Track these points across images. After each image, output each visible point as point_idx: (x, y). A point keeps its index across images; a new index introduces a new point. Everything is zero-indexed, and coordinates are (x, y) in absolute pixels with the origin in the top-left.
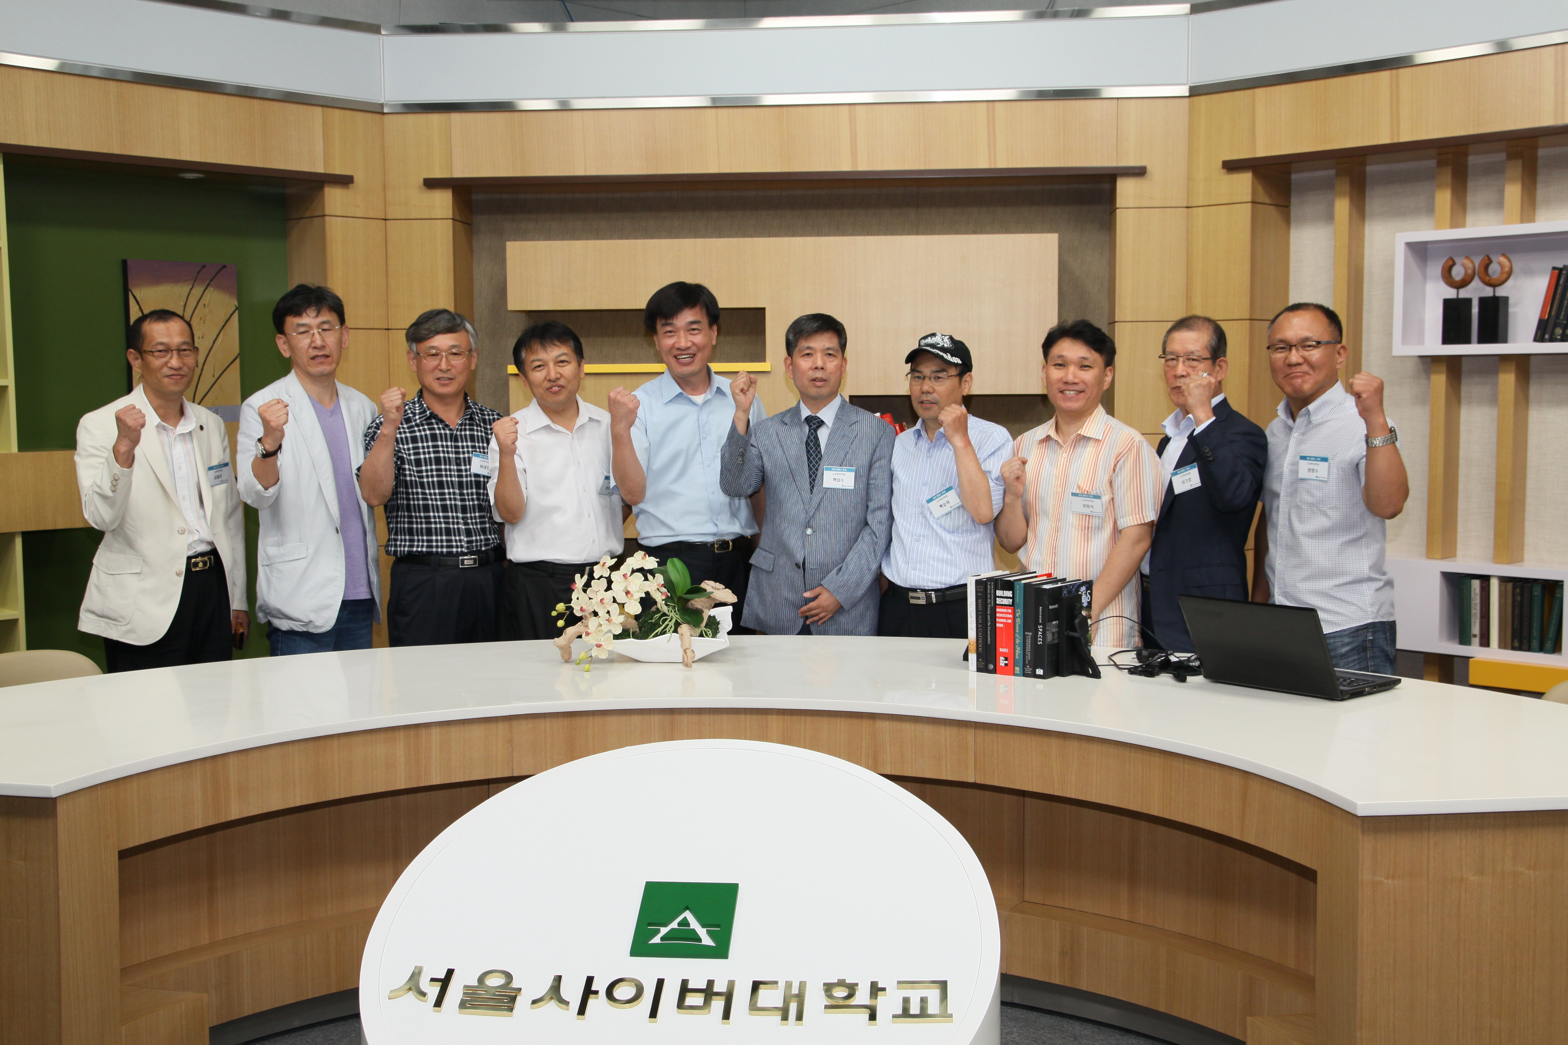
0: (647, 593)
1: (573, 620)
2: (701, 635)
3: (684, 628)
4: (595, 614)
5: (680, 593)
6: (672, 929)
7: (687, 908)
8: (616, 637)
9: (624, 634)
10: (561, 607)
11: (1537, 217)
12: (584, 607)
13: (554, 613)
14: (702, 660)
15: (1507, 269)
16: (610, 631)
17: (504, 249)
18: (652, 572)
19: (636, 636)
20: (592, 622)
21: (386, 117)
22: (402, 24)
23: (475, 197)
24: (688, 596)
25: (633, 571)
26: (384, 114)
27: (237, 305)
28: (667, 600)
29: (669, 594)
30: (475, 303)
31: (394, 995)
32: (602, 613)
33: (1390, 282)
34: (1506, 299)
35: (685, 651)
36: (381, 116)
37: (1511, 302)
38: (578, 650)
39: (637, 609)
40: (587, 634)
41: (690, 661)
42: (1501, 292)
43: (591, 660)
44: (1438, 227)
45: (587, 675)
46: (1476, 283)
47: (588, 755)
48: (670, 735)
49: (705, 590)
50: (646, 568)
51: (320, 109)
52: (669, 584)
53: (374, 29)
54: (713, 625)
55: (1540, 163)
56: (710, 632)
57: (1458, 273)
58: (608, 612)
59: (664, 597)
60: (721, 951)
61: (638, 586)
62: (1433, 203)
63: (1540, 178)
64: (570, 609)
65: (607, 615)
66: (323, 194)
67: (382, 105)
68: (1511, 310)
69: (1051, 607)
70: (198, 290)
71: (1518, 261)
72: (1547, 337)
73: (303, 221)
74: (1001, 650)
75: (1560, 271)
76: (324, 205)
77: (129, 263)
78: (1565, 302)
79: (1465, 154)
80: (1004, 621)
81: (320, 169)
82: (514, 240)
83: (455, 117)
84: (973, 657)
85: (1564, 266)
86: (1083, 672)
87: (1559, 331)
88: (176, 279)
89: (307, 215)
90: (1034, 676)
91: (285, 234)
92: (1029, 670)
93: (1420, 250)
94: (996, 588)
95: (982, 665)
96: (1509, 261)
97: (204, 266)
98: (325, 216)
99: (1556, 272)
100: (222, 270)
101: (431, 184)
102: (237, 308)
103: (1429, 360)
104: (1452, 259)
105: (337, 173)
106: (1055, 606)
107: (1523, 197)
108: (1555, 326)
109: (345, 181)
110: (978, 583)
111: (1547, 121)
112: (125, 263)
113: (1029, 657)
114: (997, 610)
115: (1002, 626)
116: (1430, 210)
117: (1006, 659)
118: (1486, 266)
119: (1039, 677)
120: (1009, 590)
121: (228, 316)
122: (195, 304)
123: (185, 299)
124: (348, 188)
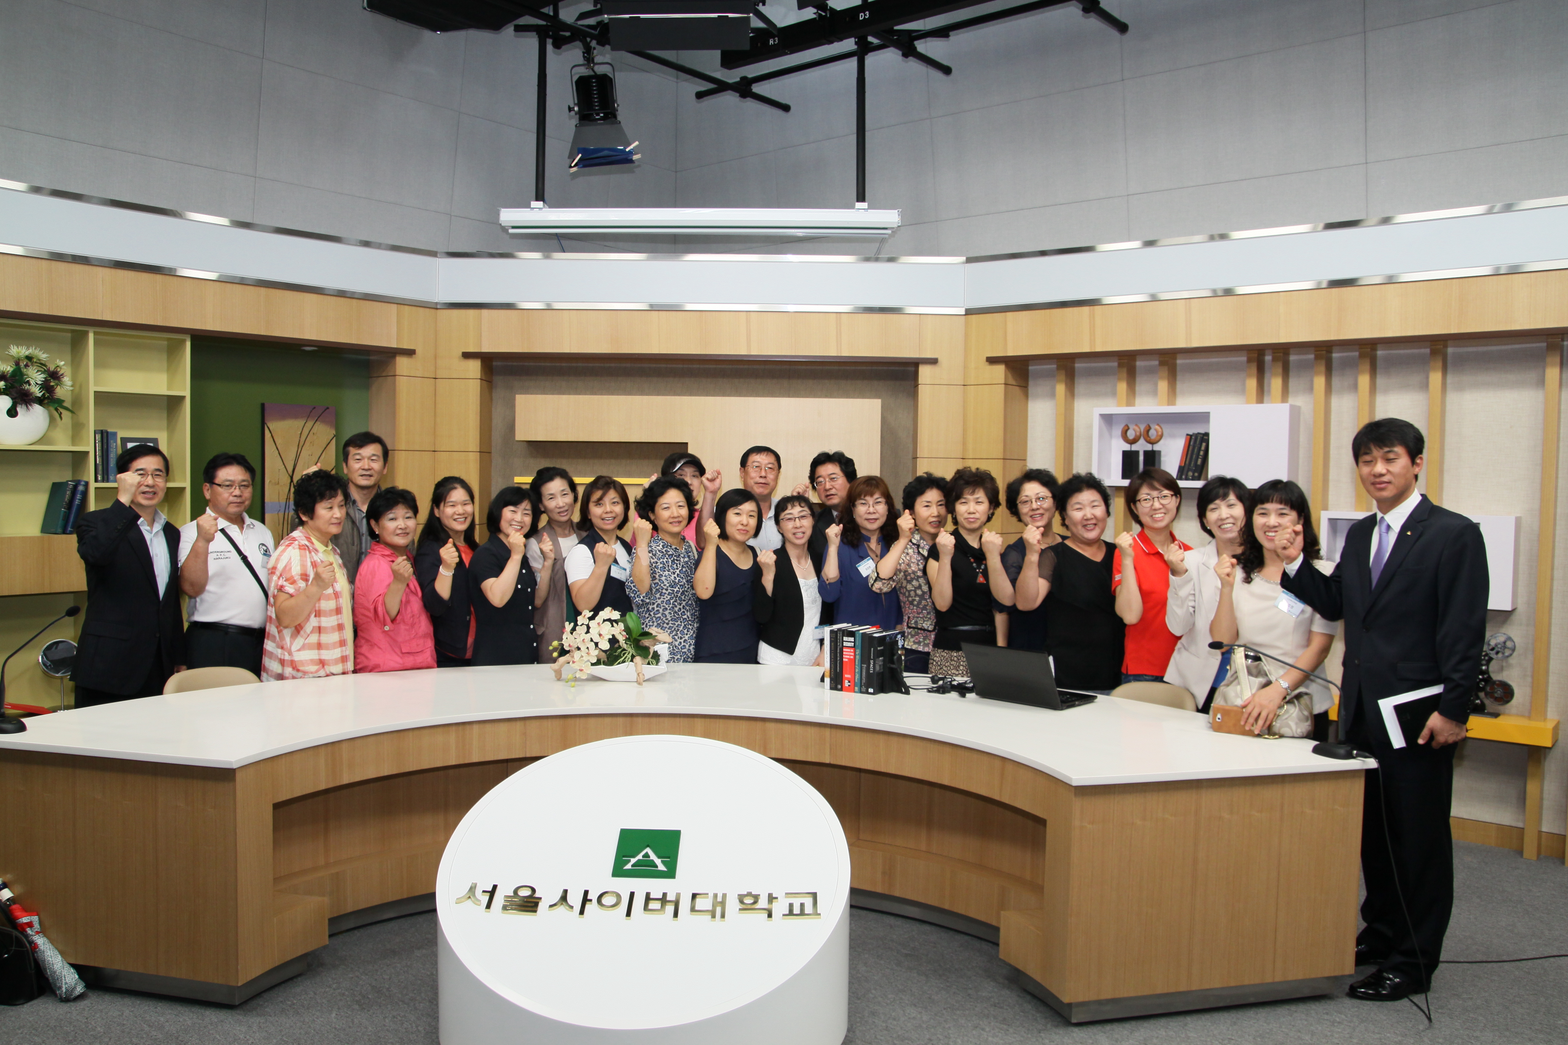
0: (613, 636)
1: (563, 652)
2: (649, 664)
3: (638, 659)
4: (579, 649)
5: (634, 636)
6: (639, 860)
7: (648, 846)
8: (593, 664)
9: (598, 663)
10: (555, 643)
11: (1176, 402)
12: (571, 644)
13: (551, 648)
14: (648, 680)
15: (1160, 433)
16: (588, 661)
17: (514, 399)
18: (616, 621)
19: (605, 664)
20: (577, 654)
21: (439, 311)
22: (450, 251)
23: (494, 363)
24: (640, 638)
25: (604, 621)
26: (437, 309)
27: (335, 433)
28: (627, 640)
29: (628, 636)
30: (493, 434)
31: (459, 901)
32: (583, 648)
33: (1090, 438)
35: (638, 674)
36: (435, 310)
37: (1162, 454)
38: (566, 673)
39: (605, 646)
40: (574, 662)
41: (642, 681)
42: (1156, 448)
43: (576, 679)
44: (1119, 405)
45: (573, 689)
46: (1142, 441)
47: (575, 745)
48: (630, 731)
49: (651, 634)
50: (612, 619)
51: (394, 306)
52: (627, 630)
53: (433, 254)
54: (656, 657)
55: (1178, 368)
56: (654, 662)
57: (1131, 435)
58: (588, 648)
59: (624, 638)
60: (670, 874)
61: (608, 631)
62: (1115, 390)
63: (1179, 377)
64: (563, 645)
65: (587, 650)
66: (395, 361)
67: (437, 303)
68: (1163, 459)
69: (879, 648)
70: (310, 424)
71: (1167, 429)
72: (1183, 477)
73: (381, 379)
74: (846, 676)
75: (1191, 436)
76: (395, 368)
77: (266, 406)
78: (1194, 456)
79: (1135, 360)
80: (848, 657)
81: (394, 345)
82: (521, 394)
83: (485, 312)
84: (827, 680)
85: (1193, 434)
86: (899, 691)
87: (1190, 474)
88: (295, 416)
89: (384, 375)
90: (867, 693)
91: (367, 387)
92: (864, 689)
93: (1108, 419)
94: (843, 636)
95: (833, 685)
96: (1161, 428)
97: (315, 408)
98: (396, 376)
99: (1189, 437)
100: (325, 410)
101: (467, 356)
102: (335, 436)
103: (1114, 488)
104: (1127, 425)
105: (405, 347)
106: (882, 648)
107: (1168, 389)
108: (1189, 470)
109: (410, 353)
110: (832, 632)
111: (1182, 344)
112: (263, 405)
113: (864, 681)
114: (844, 650)
115: (847, 660)
116: (1114, 394)
117: (849, 682)
118: (1148, 431)
119: (871, 694)
120: (852, 637)
121: (329, 441)
122: (308, 433)
123: (301, 429)
124: (411, 358)
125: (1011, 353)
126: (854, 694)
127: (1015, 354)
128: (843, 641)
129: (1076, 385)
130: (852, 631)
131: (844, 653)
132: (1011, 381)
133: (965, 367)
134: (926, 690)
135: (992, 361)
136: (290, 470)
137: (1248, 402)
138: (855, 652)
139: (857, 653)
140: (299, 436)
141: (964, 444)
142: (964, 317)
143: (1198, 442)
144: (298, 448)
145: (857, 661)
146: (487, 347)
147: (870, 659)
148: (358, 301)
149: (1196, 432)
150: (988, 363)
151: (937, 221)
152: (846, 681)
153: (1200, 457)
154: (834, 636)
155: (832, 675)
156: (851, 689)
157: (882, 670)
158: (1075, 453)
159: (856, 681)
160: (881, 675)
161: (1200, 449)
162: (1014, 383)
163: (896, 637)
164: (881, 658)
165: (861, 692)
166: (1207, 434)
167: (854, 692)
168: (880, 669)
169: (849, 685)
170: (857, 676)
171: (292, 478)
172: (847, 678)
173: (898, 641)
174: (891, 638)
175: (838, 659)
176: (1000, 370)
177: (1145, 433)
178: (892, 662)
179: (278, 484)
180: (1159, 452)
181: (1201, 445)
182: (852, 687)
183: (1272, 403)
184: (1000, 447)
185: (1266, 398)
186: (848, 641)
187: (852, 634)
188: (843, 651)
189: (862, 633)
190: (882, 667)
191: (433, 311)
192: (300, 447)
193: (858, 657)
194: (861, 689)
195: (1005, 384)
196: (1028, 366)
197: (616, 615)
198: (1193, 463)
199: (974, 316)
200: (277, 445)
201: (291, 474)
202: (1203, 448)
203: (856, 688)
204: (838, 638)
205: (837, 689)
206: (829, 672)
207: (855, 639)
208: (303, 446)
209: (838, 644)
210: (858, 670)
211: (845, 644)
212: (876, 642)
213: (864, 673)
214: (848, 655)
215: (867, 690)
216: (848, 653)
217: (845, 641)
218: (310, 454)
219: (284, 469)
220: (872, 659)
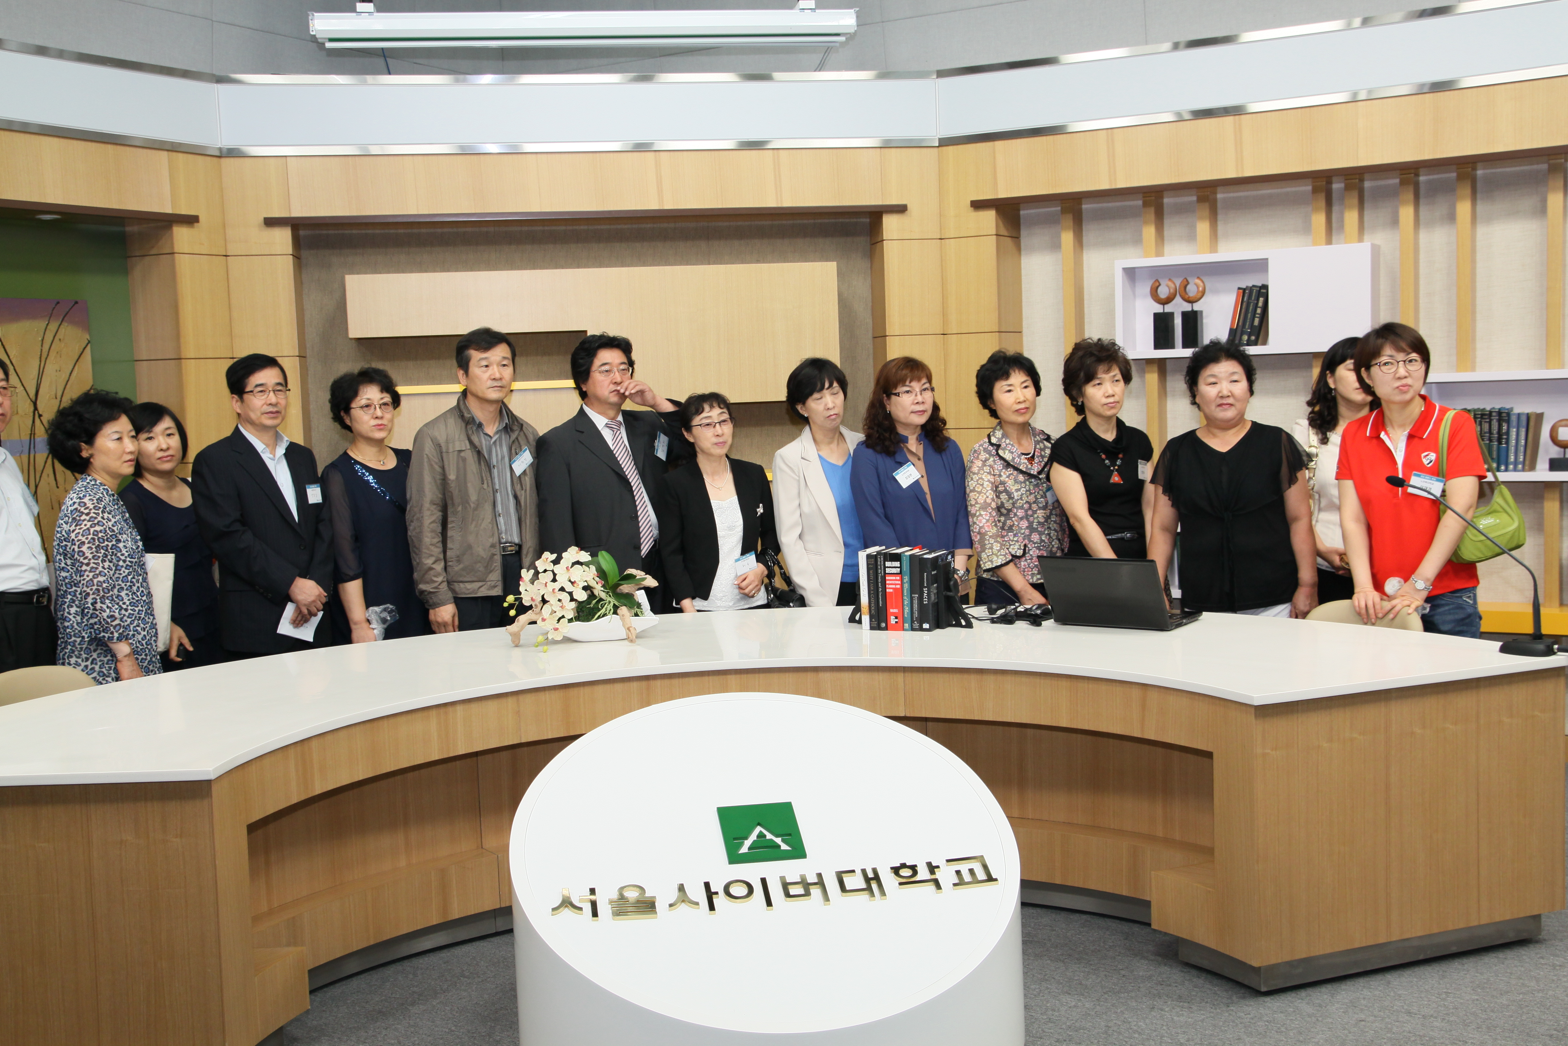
2: (636, 615)
8: (571, 621)
10: (511, 599)
11: (1219, 248)
12: (534, 597)
13: (505, 606)
15: (1201, 289)
17: (343, 281)
21: (223, 160)
23: (302, 233)
26: (220, 157)
27: (89, 338)
28: (603, 587)
30: (307, 331)
33: (1110, 298)
34: (1201, 312)
35: (628, 629)
36: (218, 159)
37: (1204, 314)
39: (581, 595)
40: (543, 620)
42: (1197, 307)
44: (1146, 255)
46: (1178, 299)
51: (166, 153)
55: (1219, 205)
57: (1163, 292)
61: (580, 576)
62: (1141, 235)
63: (1220, 217)
66: (172, 233)
67: (220, 150)
68: (1204, 321)
69: (933, 573)
70: (53, 326)
71: (1210, 283)
73: (147, 258)
74: (891, 611)
75: (1245, 290)
76: (172, 242)
78: (1249, 315)
79: (1162, 197)
80: (894, 586)
81: (168, 210)
82: (350, 274)
83: (292, 162)
84: (865, 618)
85: (1247, 287)
86: (959, 625)
87: (1245, 337)
88: (33, 316)
89: (152, 252)
90: (921, 629)
91: (125, 271)
92: (916, 625)
93: (1131, 273)
94: (885, 560)
95: (875, 624)
96: (1203, 282)
97: (58, 303)
98: (173, 253)
99: (1242, 291)
100: (73, 306)
101: (270, 222)
102: (89, 342)
103: (1144, 361)
104: (1157, 281)
105: (184, 212)
106: (935, 572)
107: (1210, 232)
108: (1243, 333)
109: (191, 220)
110: (869, 557)
111: (1231, 174)
113: (916, 615)
114: (887, 578)
115: (891, 590)
116: (1137, 241)
117: (896, 618)
118: (1185, 287)
119: (926, 630)
120: (896, 561)
121: (81, 350)
122: (52, 338)
123: (42, 334)
124: (193, 227)
125: (1002, 194)
126: (903, 632)
127: (1009, 196)
128: (885, 567)
129: (1084, 233)
130: (897, 554)
131: (887, 582)
132: (1004, 231)
133: (942, 215)
134: (989, 621)
135: (978, 205)
136: (32, 393)
137: (1315, 243)
138: (902, 580)
139: (905, 581)
140: (40, 344)
141: (944, 314)
142: (936, 151)
143: (1254, 297)
144: (40, 361)
145: (905, 591)
146: (299, 210)
147: (922, 587)
148: (114, 146)
149: (1252, 284)
150: (972, 209)
151: (883, 22)
152: (893, 617)
153: (1258, 316)
154: (872, 561)
155: (873, 611)
156: (899, 627)
157: (937, 600)
159: (906, 616)
160: (936, 605)
161: (1256, 306)
162: (1008, 233)
164: (935, 585)
165: (913, 629)
166: (1265, 287)
167: (903, 630)
168: (935, 599)
169: (896, 622)
170: (907, 610)
171: (35, 404)
172: (893, 614)
174: (942, 560)
175: (880, 589)
176: (989, 217)
177: (1182, 289)
178: (948, 588)
179: (17, 413)
181: (1258, 300)
182: (900, 623)
183: (1345, 243)
185: (1334, 238)
186: (892, 567)
187: (897, 557)
188: (885, 580)
189: (911, 556)
190: (937, 596)
191: (216, 161)
192: (43, 359)
193: (906, 586)
194: (912, 626)
195: (996, 235)
196: (1019, 210)
197: (585, 556)
198: (1248, 324)
199: (950, 148)
201: (33, 399)
202: (1260, 304)
203: (907, 626)
204: (879, 563)
205: (879, 628)
206: (868, 608)
207: (901, 564)
208: (46, 359)
209: (879, 571)
210: (907, 602)
211: (888, 570)
212: (929, 566)
213: (916, 606)
214: (892, 584)
215: (921, 626)
216: (893, 582)
217: (888, 567)
218: (58, 369)
219: (24, 391)
220: (925, 587)
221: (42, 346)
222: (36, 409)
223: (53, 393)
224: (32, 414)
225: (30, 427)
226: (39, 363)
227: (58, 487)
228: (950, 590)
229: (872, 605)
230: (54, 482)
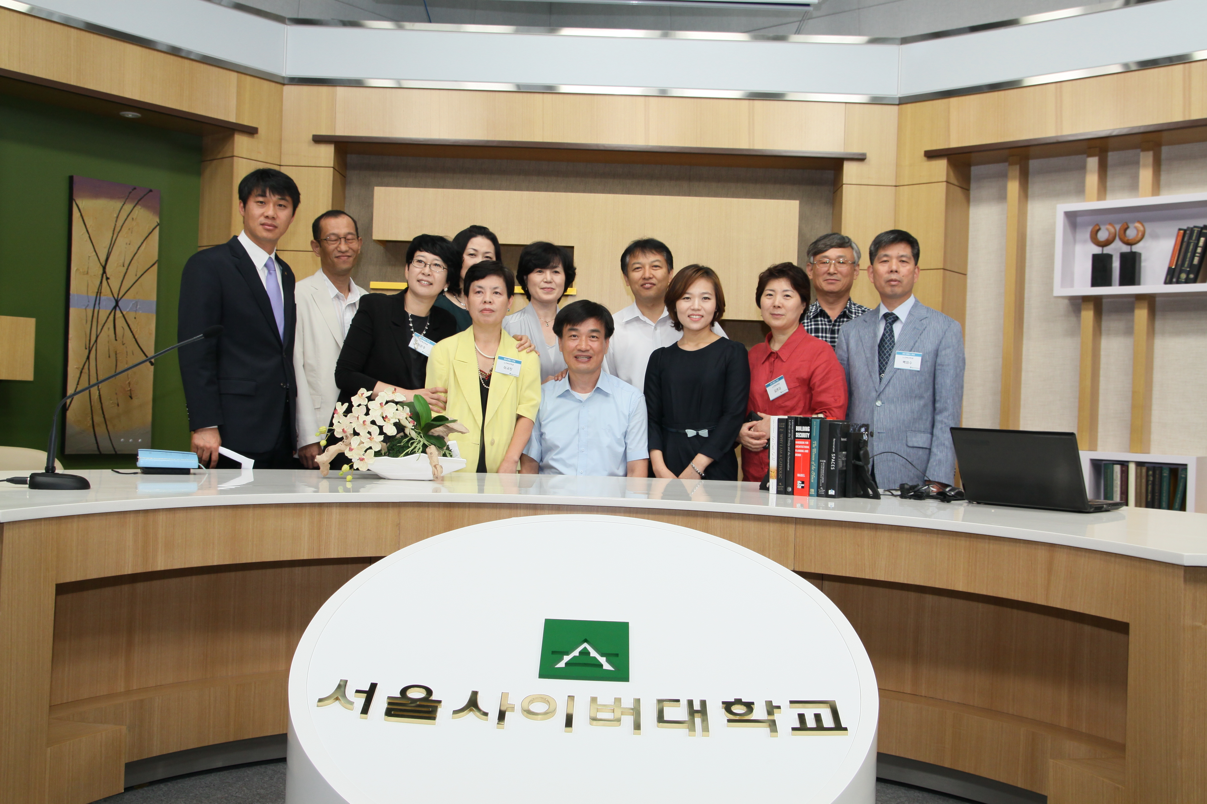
6: (574, 657)
7: (585, 640)
11: (1163, 192)
15: (1141, 232)
17: (372, 193)
21: (285, 86)
23: (349, 156)
26: (283, 84)
27: (158, 221)
37: (1143, 254)
42: (1136, 249)
44: (1088, 200)
46: (1117, 243)
51: (235, 74)
53: (280, 19)
55: (1163, 156)
57: (1103, 235)
62: (1083, 185)
66: (233, 140)
67: (283, 78)
68: (1144, 262)
69: (842, 439)
70: (128, 207)
71: (1149, 227)
72: (1174, 280)
73: (215, 161)
74: (798, 475)
75: (1185, 231)
76: (233, 148)
77: (75, 179)
78: (1189, 255)
79: (1106, 150)
80: (802, 451)
81: (232, 119)
82: (380, 186)
83: (340, 91)
84: (773, 483)
85: (1188, 228)
86: (866, 496)
87: (1183, 276)
88: (112, 196)
89: (219, 156)
90: (827, 496)
91: (199, 173)
92: (822, 491)
93: (1072, 217)
94: (796, 424)
95: (782, 488)
96: (1143, 226)
97: (135, 189)
98: (233, 156)
99: (1182, 232)
100: (148, 193)
101: (318, 140)
102: (158, 224)
103: (1081, 299)
104: (1098, 224)
105: (246, 123)
106: (845, 440)
107: (1154, 178)
108: (1181, 271)
109: (251, 131)
110: (780, 420)
112: (71, 178)
113: (822, 480)
114: (796, 442)
115: (800, 455)
117: (803, 483)
118: (1125, 230)
119: (832, 497)
120: (807, 426)
121: (151, 230)
122: (125, 217)
123: (118, 212)
124: (253, 137)
125: (955, 143)
126: (808, 498)
127: (960, 146)
128: (795, 432)
129: (1030, 185)
131: (797, 447)
132: (953, 180)
133: (898, 165)
135: (931, 155)
136: (103, 259)
138: (811, 445)
139: (814, 446)
140: (115, 219)
142: (896, 107)
143: (1194, 238)
144: (113, 234)
145: (813, 456)
146: (342, 130)
147: (830, 452)
148: (191, 62)
149: (1192, 226)
150: (925, 159)
151: (859, 9)
152: (799, 482)
153: (1197, 255)
154: (783, 425)
155: (780, 475)
156: (805, 492)
157: (845, 468)
158: (1028, 264)
159: (812, 481)
160: (843, 473)
161: (1196, 246)
162: (956, 183)
163: (859, 430)
164: (844, 453)
165: (818, 495)
167: (809, 495)
168: (843, 466)
169: (803, 487)
170: (814, 475)
171: (104, 268)
172: (800, 478)
173: (862, 434)
174: (854, 430)
175: (789, 453)
176: (942, 165)
177: (1122, 232)
178: (857, 458)
179: (88, 273)
180: (1140, 254)
181: (1198, 240)
182: (807, 488)
184: (940, 255)
188: (795, 444)
190: (845, 464)
191: (279, 86)
192: (116, 233)
193: (815, 451)
194: (818, 492)
195: (947, 182)
196: (970, 166)
198: (1187, 263)
199: (909, 105)
200: (88, 227)
201: (103, 264)
202: (1201, 244)
203: (813, 491)
204: (789, 427)
205: (786, 492)
206: (776, 472)
207: (811, 429)
208: (119, 232)
209: (789, 435)
210: (814, 467)
211: (798, 435)
212: (838, 431)
213: (823, 472)
214: (801, 448)
215: (827, 492)
216: (802, 447)
217: (798, 432)
218: (128, 243)
219: (96, 256)
220: (833, 453)
221: (116, 221)
222: (104, 272)
223: (121, 262)
224: (100, 276)
225: (97, 286)
226: (112, 235)
227: (116, 340)
228: (859, 460)
229: (780, 469)
230: (114, 336)
